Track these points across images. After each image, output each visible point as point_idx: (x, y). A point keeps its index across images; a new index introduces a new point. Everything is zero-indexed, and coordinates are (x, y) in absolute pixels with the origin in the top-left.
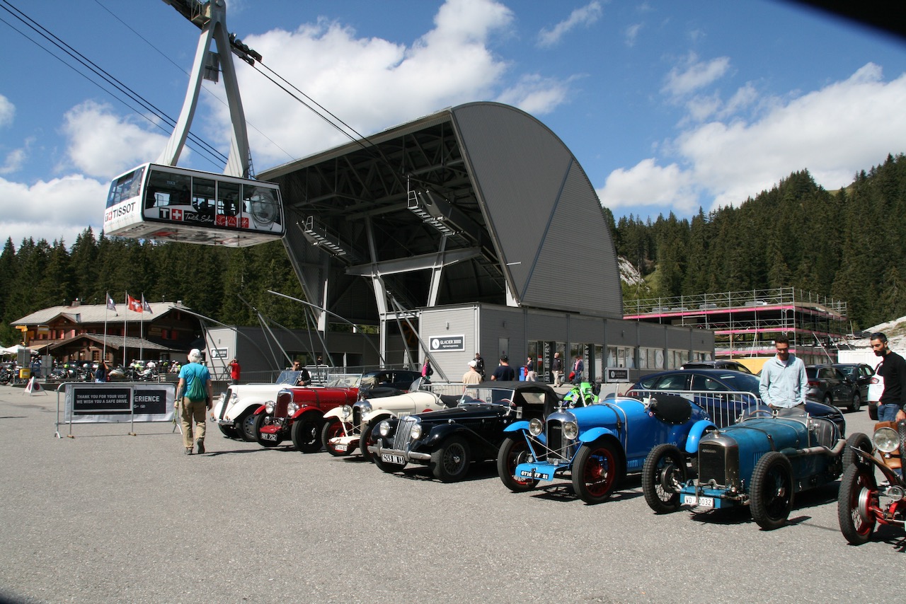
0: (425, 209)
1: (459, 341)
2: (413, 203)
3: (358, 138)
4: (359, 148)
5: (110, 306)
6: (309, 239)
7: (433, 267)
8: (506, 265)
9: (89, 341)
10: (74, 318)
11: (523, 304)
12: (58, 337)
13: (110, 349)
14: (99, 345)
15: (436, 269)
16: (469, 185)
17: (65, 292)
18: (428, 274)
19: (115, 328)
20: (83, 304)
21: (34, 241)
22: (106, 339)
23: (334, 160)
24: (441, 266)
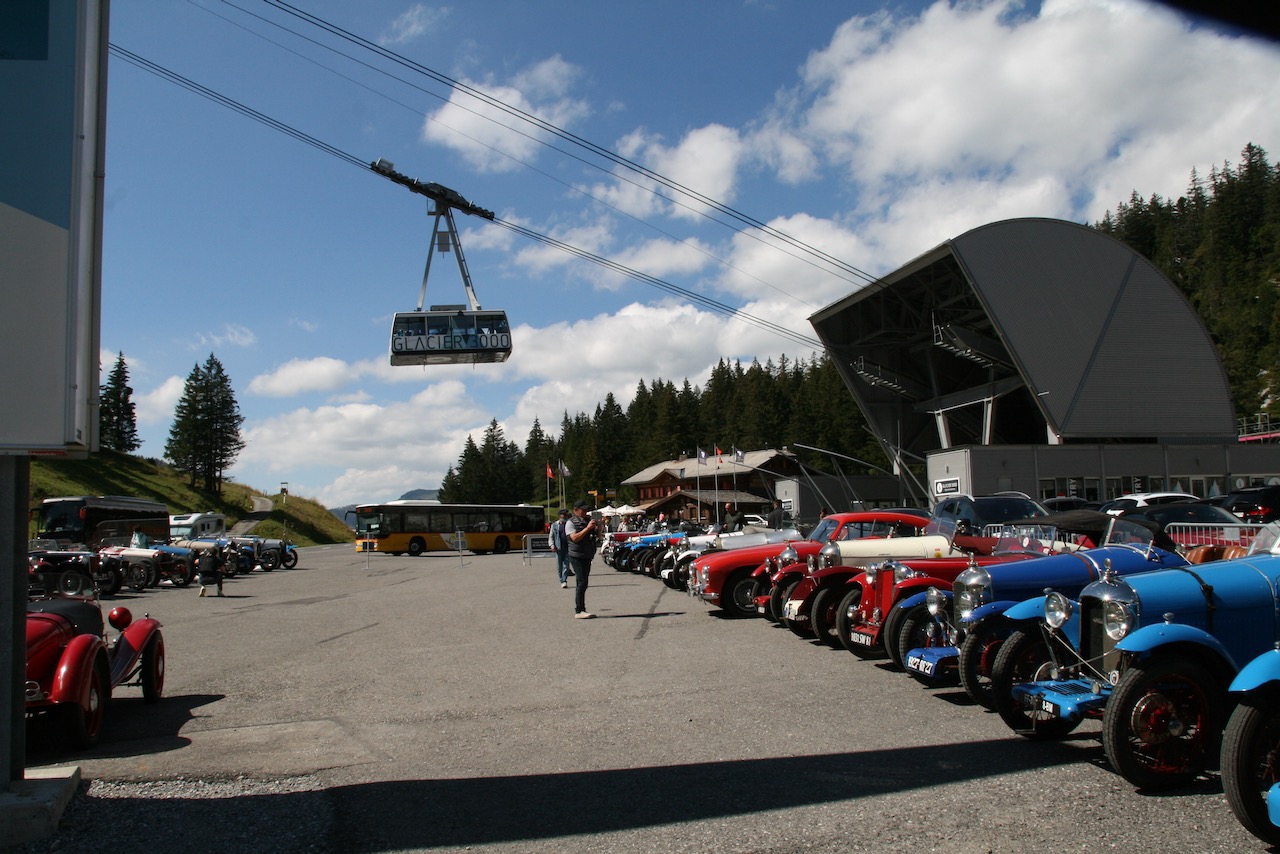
0: (951, 343)
1: (955, 485)
2: (938, 340)
3: (873, 280)
4: (877, 289)
5: (702, 460)
6: (866, 380)
7: (985, 400)
8: (1037, 396)
9: (687, 499)
10: (677, 474)
11: (1066, 435)
12: (665, 494)
13: (705, 506)
14: (694, 501)
15: (989, 402)
16: (984, 317)
17: (676, 445)
18: (980, 408)
19: (707, 483)
20: (689, 457)
21: (663, 382)
22: (700, 495)
23: (856, 304)
24: (991, 399)
